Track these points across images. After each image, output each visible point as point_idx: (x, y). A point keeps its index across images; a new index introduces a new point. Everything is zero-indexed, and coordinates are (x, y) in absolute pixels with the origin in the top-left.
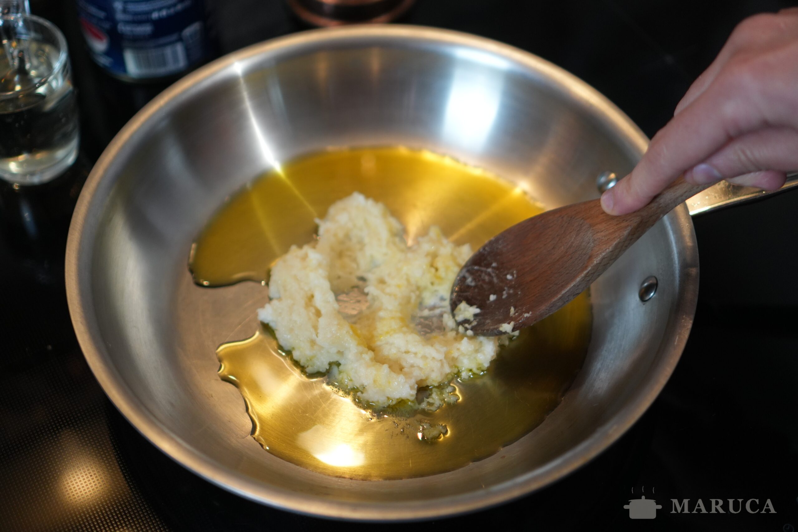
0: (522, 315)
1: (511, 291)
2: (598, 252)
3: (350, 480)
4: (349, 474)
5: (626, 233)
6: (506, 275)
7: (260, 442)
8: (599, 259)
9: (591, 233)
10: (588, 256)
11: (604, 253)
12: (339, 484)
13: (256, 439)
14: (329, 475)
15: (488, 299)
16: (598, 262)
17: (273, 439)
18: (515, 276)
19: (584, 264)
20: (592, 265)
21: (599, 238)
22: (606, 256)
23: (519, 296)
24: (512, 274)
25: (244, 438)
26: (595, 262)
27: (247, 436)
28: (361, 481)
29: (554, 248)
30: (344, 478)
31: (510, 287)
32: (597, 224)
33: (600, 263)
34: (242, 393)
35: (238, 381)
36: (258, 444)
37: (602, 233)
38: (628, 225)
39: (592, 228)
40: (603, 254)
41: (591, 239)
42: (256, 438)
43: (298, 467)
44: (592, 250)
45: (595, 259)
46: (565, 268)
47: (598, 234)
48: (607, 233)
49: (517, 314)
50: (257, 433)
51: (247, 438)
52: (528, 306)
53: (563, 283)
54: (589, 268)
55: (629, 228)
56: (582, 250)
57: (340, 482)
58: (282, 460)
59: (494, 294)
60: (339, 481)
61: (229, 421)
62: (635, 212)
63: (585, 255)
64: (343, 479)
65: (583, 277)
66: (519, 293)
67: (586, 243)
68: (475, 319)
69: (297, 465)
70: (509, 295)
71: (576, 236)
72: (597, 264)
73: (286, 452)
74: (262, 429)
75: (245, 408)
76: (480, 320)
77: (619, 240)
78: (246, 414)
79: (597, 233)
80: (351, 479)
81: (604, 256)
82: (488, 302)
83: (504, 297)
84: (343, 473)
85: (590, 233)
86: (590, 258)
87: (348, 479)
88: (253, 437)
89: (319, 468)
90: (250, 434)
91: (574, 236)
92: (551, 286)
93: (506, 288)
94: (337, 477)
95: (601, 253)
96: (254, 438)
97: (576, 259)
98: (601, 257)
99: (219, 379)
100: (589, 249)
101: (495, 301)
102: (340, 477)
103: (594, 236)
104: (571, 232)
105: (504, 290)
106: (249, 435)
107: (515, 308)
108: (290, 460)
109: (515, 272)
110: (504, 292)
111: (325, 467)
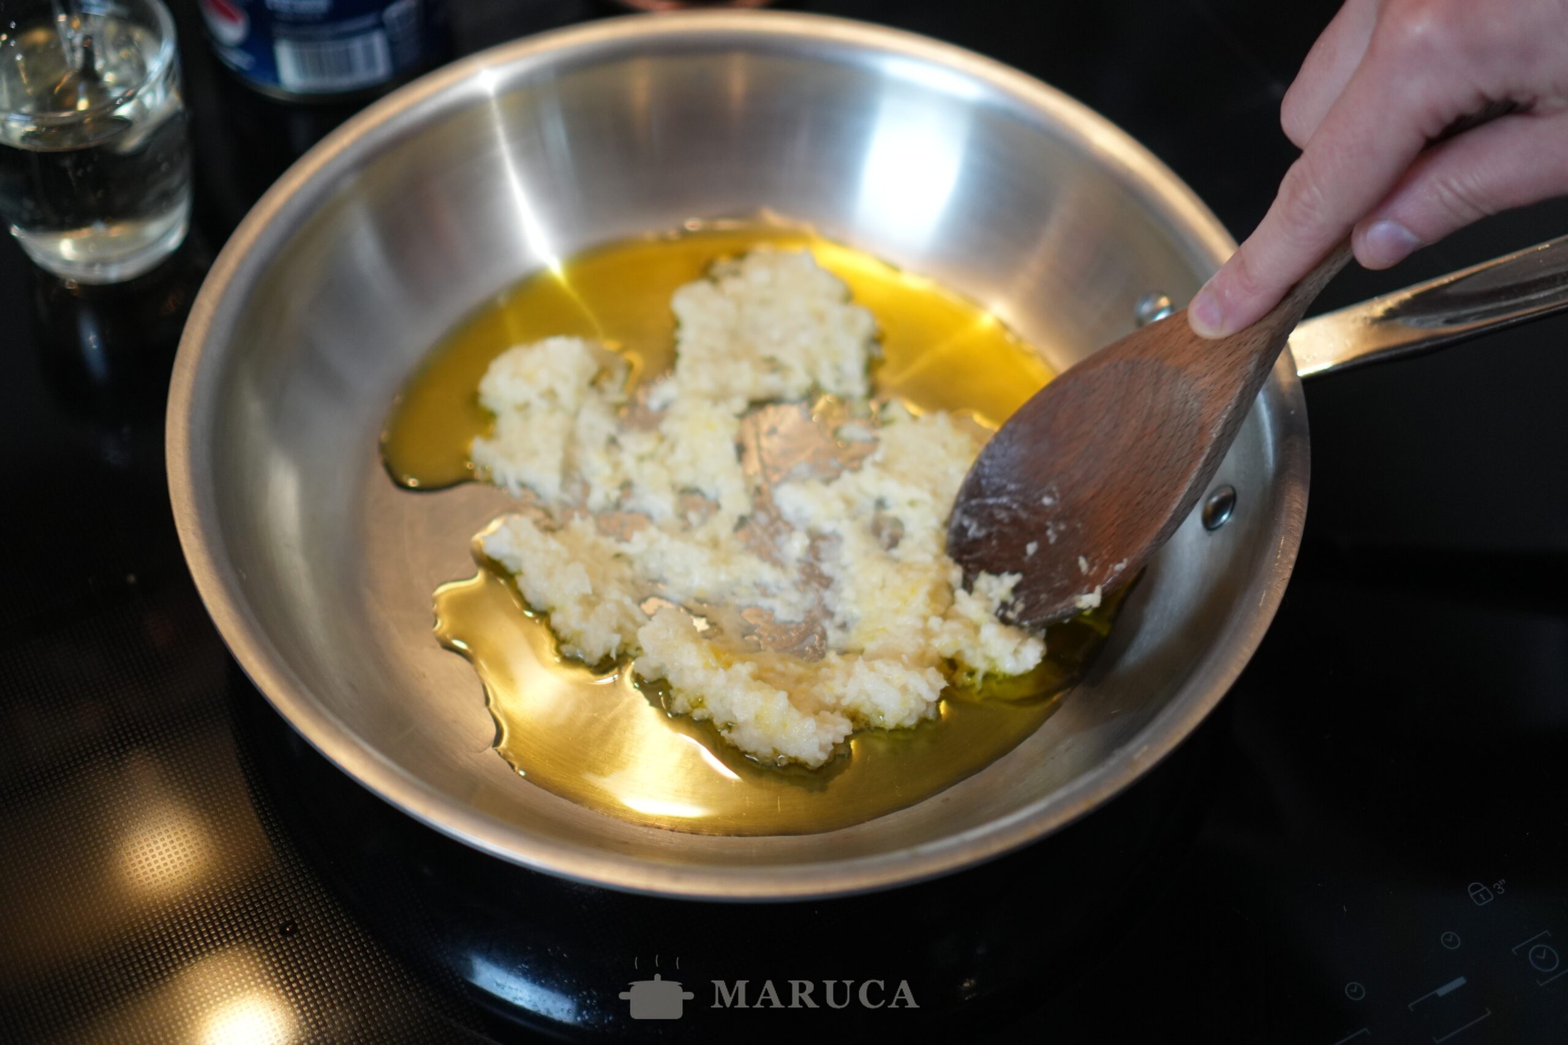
0: (1107, 568)
1: (1062, 527)
2: (1212, 415)
3: (671, 832)
4: (669, 821)
5: (1251, 367)
6: (1040, 498)
7: (510, 760)
8: (1219, 428)
9: (1184, 383)
10: (1196, 429)
11: (1224, 414)
12: (650, 837)
13: (502, 754)
14: (632, 823)
15: (1025, 553)
16: (1219, 434)
17: (532, 756)
18: (1058, 495)
19: (1193, 445)
20: (1211, 443)
21: (1205, 390)
22: (1229, 419)
23: (1081, 532)
24: (1050, 494)
25: (480, 752)
26: (1214, 436)
27: (485, 749)
28: (690, 835)
29: (1116, 426)
30: (659, 828)
31: (1057, 519)
32: (1188, 364)
33: (1222, 435)
34: (481, 674)
35: (470, 651)
36: (506, 763)
37: (1207, 379)
38: (1251, 352)
39: (1183, 374)
40: (1225, 417)
41: (1190, 395)
42: (502, 752)
43: (575, 806)
44: (1200, 415)
45: (1212, 431)
46: (1154, 458)
47: (1200, 382)
48: (1216, 376)
49: (1095, 569)
50: (504, 744)
51: (486, 751)
52: (1109, 547)
53: (1164, 489)
54: (1208, 450)
55: (1255, 358)
56: (1177, 419)
57: (651, 835)
58: (547, 793)
59: (1031, 541)
60: (651, 832)
61: (455, 722)
62: (1254, 324)
63: (1188, 426)
64: (657, 830)
65: (1201, 469)
66: (1079, 525)
67: (1181, 403)
68: (1017, 599)
69: (575, 801)
70: (1061, 536)
71: (1154, 395)
72: (1218, 438)
73: (556, 779)
74: (512, 736)
75: (483, 700)
76: (1027, 597)
77: (1243, 383)
78: (485, 710)
79: (1197, 379)
80: (672, 830)
81: (1227, 419)
82: (1026, 559)
83: (1052, 540)
84: (656, 820)
85: (1182, 384)
86: (1202, 429)
87: (666, 830)
88: (496, 750)
89: (615, 809)
90: (492, 745)
91: (1151, 395)
92: (1140, 497)
93: (1049, 523)
94: (645, 826)
95: (1219, 417)
96: (499, 753)
97: (1172, 436)
98: (1220, 423)
99: (438, 645)
100: (1193, 413)
101: (1038, 552)
102: (652, 826)
103: (1192, 388)
104: (1142, 389)
105: (1047, 528)
106: (489, 746)
107: (1086, 556)
108: (563, 793)
109: (1054, 489)
110: (1049, 532)
111: (625, 808)
